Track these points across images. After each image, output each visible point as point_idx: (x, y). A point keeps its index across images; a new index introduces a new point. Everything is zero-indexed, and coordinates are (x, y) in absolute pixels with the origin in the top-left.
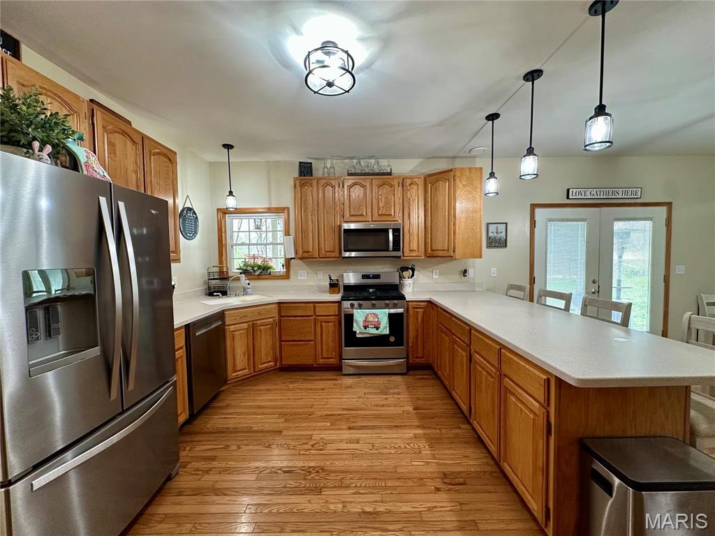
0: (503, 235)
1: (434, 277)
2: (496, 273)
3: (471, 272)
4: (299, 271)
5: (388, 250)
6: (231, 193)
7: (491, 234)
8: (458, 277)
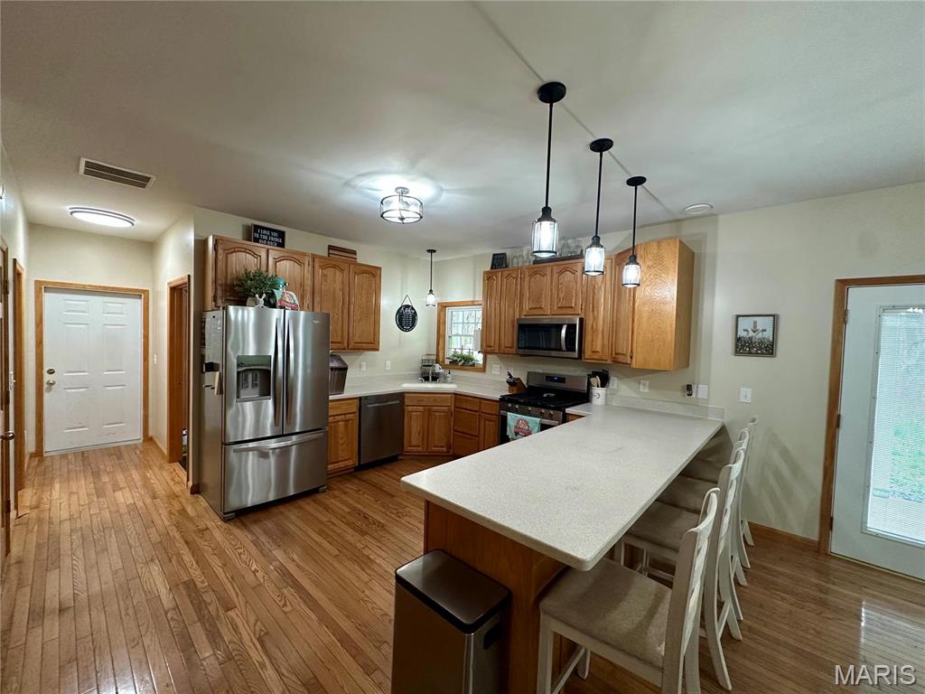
0: (768, 335)
1: (641, 390)
2: (749, 396)
3: (701, 391)
4: (494, 365)
5: (561, 350)
6: (431, 291)
7: (741, 333)
8: (679, 395)
